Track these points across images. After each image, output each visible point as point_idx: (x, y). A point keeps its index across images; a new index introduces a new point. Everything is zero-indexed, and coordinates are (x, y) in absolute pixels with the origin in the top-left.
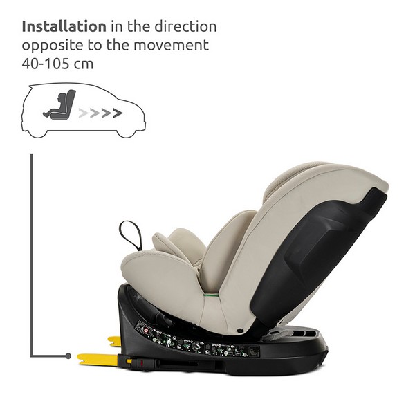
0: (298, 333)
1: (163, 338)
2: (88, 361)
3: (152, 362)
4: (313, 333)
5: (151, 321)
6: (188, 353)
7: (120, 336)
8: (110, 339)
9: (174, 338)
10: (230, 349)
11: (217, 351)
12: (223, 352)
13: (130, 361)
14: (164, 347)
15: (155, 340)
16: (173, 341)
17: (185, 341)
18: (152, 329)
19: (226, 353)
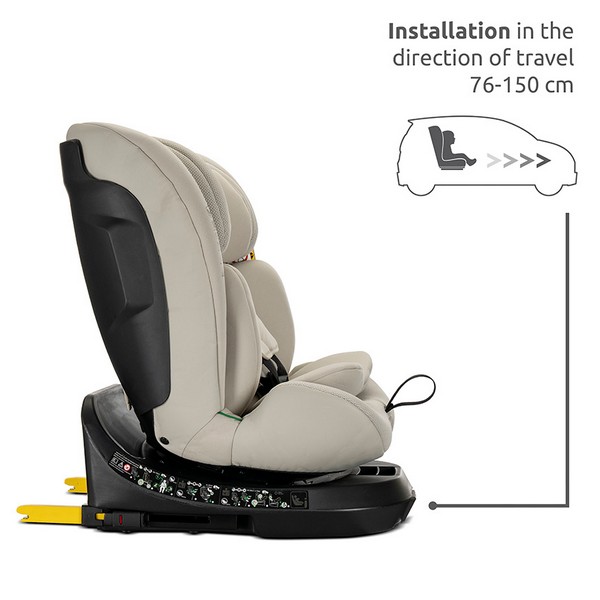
0: (368, 470)
1: (154, 480)
2: (34, 517)
3: (136, 518)
4: (390, 470)
5: (134, 453)
6: (194, 503)
7: (85, 476)
8: (68, 481)
9: (172, 480)
10: (260, 496)
11: (240, 499)
12: (250, 501)
13: (101, 516)
14: (156, 493)
15: (141, 482)
16: (170, 484)
17: (189, 483)
18: (136, 466)
19: (255, 503)
